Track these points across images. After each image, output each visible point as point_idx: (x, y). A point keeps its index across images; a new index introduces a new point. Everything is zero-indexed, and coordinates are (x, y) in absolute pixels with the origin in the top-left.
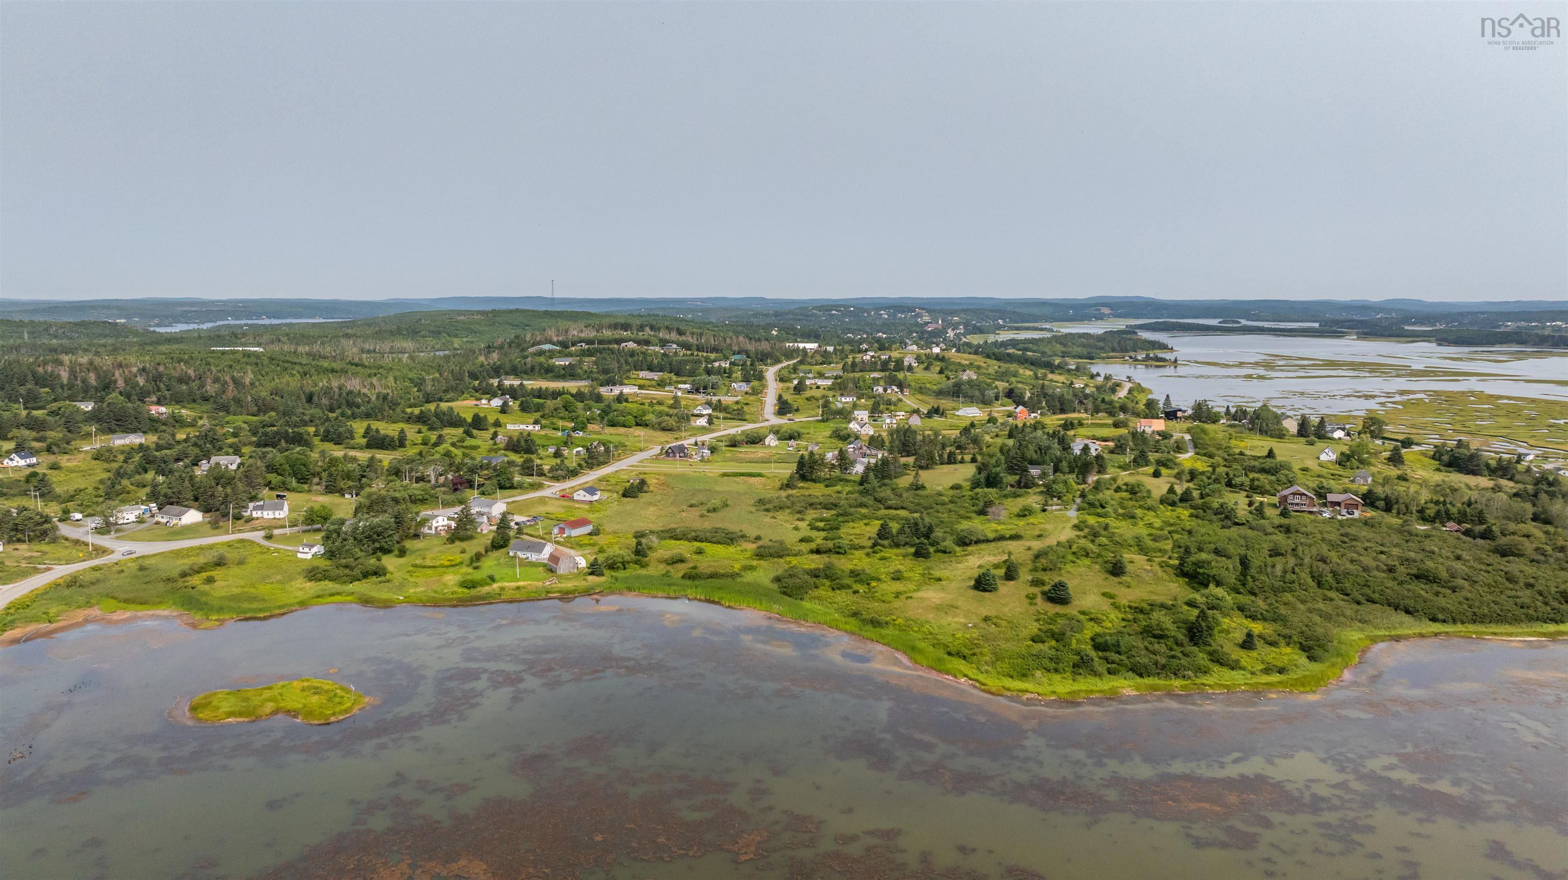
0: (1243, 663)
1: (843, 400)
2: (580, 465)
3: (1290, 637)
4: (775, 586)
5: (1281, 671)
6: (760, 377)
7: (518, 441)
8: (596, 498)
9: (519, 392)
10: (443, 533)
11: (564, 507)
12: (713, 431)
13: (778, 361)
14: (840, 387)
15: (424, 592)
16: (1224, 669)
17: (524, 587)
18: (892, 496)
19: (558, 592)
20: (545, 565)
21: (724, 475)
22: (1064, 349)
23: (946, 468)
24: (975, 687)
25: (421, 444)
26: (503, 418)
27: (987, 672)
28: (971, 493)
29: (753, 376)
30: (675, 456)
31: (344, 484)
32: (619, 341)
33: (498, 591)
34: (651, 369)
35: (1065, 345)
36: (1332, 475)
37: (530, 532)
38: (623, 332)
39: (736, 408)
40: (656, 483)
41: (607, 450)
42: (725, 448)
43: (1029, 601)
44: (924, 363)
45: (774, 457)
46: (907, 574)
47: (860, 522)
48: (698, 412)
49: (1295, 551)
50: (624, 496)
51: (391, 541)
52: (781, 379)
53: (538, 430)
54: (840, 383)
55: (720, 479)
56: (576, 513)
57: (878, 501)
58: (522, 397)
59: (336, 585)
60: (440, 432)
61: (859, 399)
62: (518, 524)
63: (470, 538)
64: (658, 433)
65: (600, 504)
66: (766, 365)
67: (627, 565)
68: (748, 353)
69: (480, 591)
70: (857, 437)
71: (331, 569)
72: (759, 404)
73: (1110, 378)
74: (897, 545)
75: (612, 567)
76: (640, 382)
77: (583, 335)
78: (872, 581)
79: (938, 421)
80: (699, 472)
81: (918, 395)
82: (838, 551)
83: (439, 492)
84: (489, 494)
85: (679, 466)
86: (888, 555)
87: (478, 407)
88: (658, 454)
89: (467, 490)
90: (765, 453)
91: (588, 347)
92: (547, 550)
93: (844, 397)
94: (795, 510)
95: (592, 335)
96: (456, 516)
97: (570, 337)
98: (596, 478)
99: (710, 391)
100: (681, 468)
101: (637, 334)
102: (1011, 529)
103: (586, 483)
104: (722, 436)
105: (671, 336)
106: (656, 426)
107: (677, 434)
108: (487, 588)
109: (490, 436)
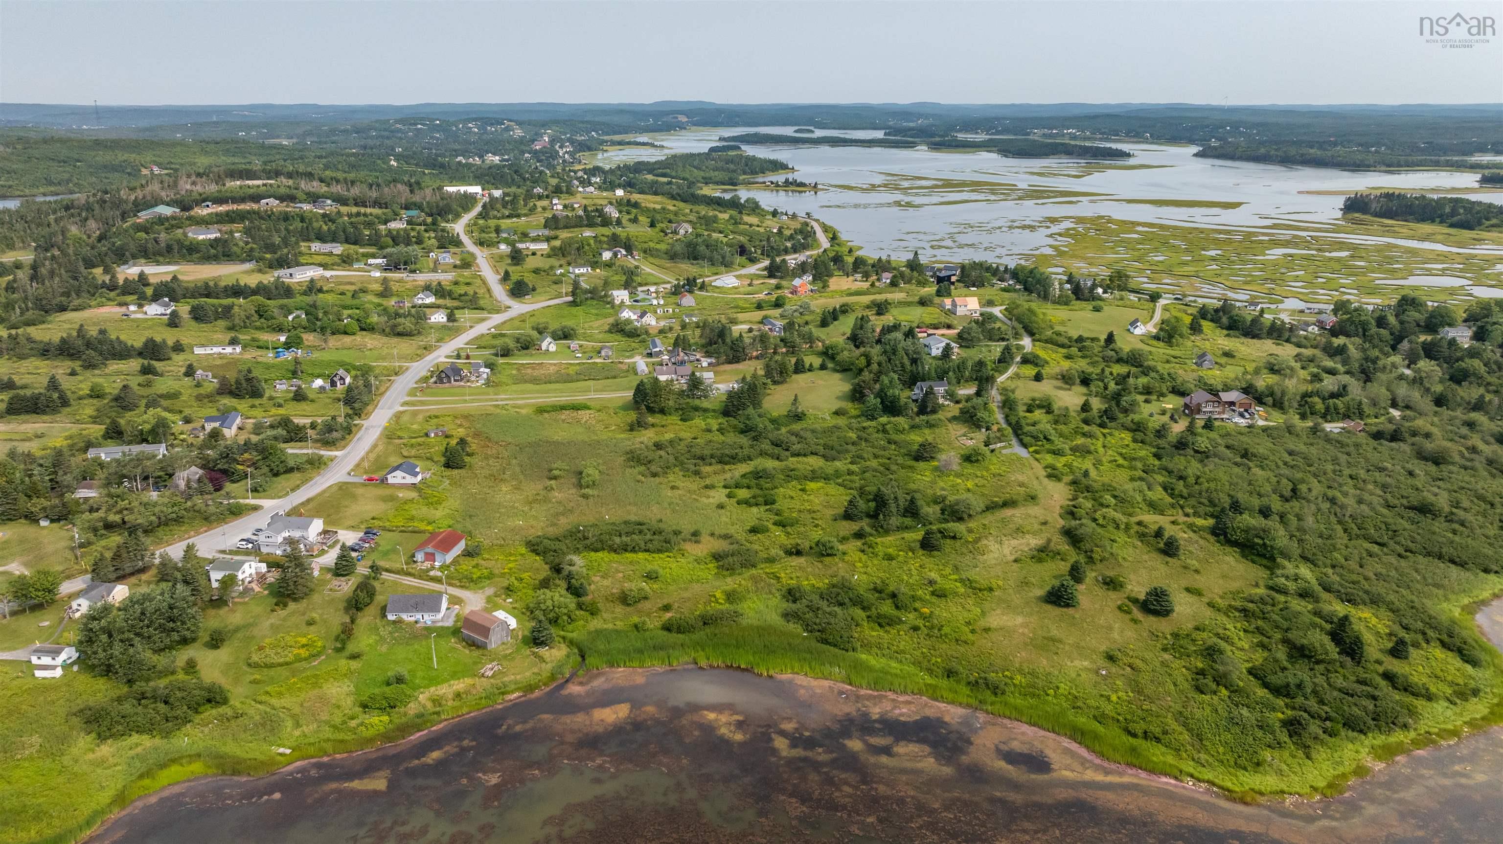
0: (1427, 686)
1: (577, 271)
2: (347, 415)
3: (1420, 631)
5: (1472, 693)
6: (458, 243)
7: (238, 382)
8: (419, 477)
9: (180, 292)
10: (257, 589)
11: (388, 501)
12: (460, 331)
13: (458, 216)
14: (563, 253)
15: (316, 730)
16: (1425, 702)
17: (467, 692)
19: (518, 690)
20: (455, 632)
21: (540, 410)
23: (805, 379)
24: (1217, 795)
25: (91, 397)
26: (182, 337)
27: (1207, 763)
28: (873, 424)
29: (449, 242)
30: (449, 381)
31: (33, 504)
32: (256, 198)
33: (430, 707)
34: (321, 238)
36: (1175, 358)
37: (382, 563)
38: (250, 182)
39: (462, 292)
40: (468, 435)
41: (367, 385)
42: (501, 360)
43: (1128, 616)
44: (628, 213)
45: (572, 371)
46: (948, 585)
47: (790, 485)
48: (420, 302)
49: (1294, 490)
50: (447, 466)
51: (194, 625)
52: (481, 243)
53: (241, 353)
54: (561, 248)
55: (540, 418)
56: (414, 512)
57: (776, 444)
58: (185, 297)
59: (158, 741)
60: (107, 371)
61: (593, 268)
62: (355, 550)
63: (308, 593)
64: (395, 340)
65: (429, 486)
66: (447, 221)
67: (573, 617)
68: (420, 207)
69: (405, 714)
70: (647, 333)
71: (127, 707)
72: (479, 281)
73: (794, 216)
74: (887, 532)
75: (554, 621)
76: (319, 259)
77: (199, 188)
78: (917, 605)
79: (705, 298)
80: (503, 407)
81: (651, 259)
82: (823, 551)
83: (198, 501)
84: (264, 491)
85: (467, 398)
86: (891, 550)
87: (134, 320)
88: (425, 379)
89: (229, 487)
90: (555, 365)
91: (222, 209)
92: (448, 609)
93: (576, 267)
94: (688, 470)
95: (212, 188)
96: (250, 546)
97: (183, 192)
98: (381, 434)
99: (413, 267)
100: (472, 401)
101: (271, 185)
102: (984, 486)
103: (375, 446)
104: (476, 338)
105: (315, 186)
106: (387, 330)
107: (420, 341)
108: (412, 705)
109: (183, 370)
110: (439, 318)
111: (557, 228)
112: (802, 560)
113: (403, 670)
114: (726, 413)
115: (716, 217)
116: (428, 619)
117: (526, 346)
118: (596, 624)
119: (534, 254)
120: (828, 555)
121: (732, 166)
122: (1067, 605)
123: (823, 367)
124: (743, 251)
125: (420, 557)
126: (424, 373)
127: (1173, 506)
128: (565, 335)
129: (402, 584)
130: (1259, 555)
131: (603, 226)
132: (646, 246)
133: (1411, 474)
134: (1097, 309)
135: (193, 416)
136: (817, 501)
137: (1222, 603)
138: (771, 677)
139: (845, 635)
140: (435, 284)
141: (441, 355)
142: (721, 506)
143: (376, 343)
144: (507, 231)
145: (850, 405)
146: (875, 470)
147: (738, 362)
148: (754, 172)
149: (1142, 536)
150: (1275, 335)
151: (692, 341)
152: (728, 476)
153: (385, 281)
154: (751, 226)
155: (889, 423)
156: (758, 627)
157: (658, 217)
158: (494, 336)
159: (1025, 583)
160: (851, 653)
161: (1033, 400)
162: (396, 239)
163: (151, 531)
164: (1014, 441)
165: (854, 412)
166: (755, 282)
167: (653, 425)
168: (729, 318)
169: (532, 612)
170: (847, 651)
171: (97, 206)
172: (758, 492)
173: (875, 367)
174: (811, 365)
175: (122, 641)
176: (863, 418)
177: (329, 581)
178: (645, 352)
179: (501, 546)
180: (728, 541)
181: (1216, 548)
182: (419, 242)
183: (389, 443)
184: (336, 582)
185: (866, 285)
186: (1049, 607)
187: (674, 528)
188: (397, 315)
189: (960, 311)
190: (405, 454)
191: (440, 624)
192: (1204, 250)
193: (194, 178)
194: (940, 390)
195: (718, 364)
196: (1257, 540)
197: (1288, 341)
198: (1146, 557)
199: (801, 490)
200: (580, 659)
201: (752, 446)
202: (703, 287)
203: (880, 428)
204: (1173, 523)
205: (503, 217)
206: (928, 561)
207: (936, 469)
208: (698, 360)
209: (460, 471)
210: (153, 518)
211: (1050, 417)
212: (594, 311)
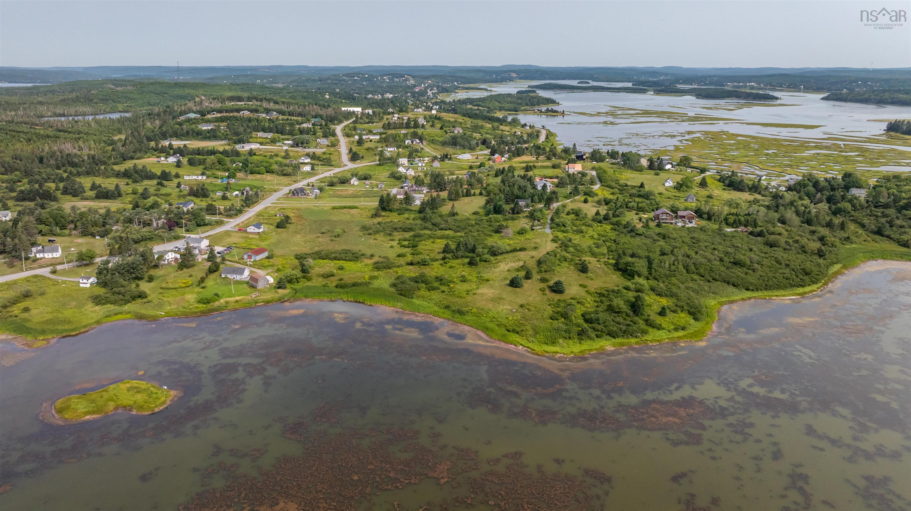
0: (663, 326)
1: (389, 149)
2: (242, 206)
3: (683, 307)
4: (393, 290)
5: (683, 329)
6: (334, 134)
7: (197, 190)
8: (261, 230)
9: (185, 152)
10: (173, 263)
11: (242, 238)
12: (315, 175)
13: (341, 122)
14: (385, 141)
15: (177, 308)
16: (655, 330)
17: (240, 301)
18: (442, 222)
19: (262, 302)
20: (247, 283)
21: (334, 208)
22: (500, 105)
23: (467, 199)
24: (528, 352)
25: (132, 193)
26: (180, 171)
27: (533, 341)
28: (486, 218)
29: (329, 134)
30: (298, 195)
31: (94, 230)
32: (238, 110)
33: (224, 304)
34: (264, 130)
35: (500, 103)
36: (675, 196)
37: (228, 258)
38: (238, 103)
39: (325, 158)
40: (293, 216)
41: (257, 194)
42: (327, 188)
43: (542, 292)
44: (432, 122)
45: (360, 193)
46: (469, 278)
47: (429, 240)
48: (302, 161)
49: (672, 251)
50: (277, 227)
51: (142, 272)
52: (346, 135)
53: (206, 180)
54: (384, 138)
55: (332, 211)
56: (253, 242)
57: (434, 225)
58: (188, 154)
59: (116, 307)
60: (142, 184)
61: (398, 148)
62: (220, 253)
63: (193, 266)
64: (282, 177)
65: (265, 234)
66: (334, 125)
67: (299, 280)
68: (321, 117)
69: (213, 305)
70: (406, 177)
71: (108, 295)
72: (337, 153)
73: (534, 127)
74: (457, 258)
75: (290, 282)
76: (260, 140)
77: (212, 105)
78: (450, 284)
79: (448, 164)
80: (318, 207)
81: (432, 145)
82: (424, 263)
83: (160, 232)
84: (192, 231)
85: (303, 202)
86: (454, 265)
87: (161, 164)
88: (287, 194)
89: (177, 229)
90: (353, 190)
91: (219, 115)
92: (247, 275)
93: (389, 147)
94: (386, 233)
95: (219, 105)
96: (177, 249)
97: (204, 107)
98: (255, 214)
99: (305, 145)
100: (304, 204)
101: (248, 104)
102: (518, 243)
103: (250, 218)
104: (322, 178)
105: (272, 105)
106: (279, 172)
107: (294, 178)
108: (217, 303)
109: (176, 185)
110: (307, 168)
111: (389, 129)
112: (411, 267)
113: (220, 294)
114: (420, 212)
115: (484, 126)
117: (344, 181)
118: (309, 284)
119: (371, 141)
120: (424, 265)
121: (520, 101)
122: (516, 287)
123: (480, 194)
124: (484, 142)
125: (246, 257)
126: (288, 192)
127: (604, 255)
128: (366, 178)
129: (233, 266)
130: (627, 274)
131: (413, 128)
132: (432, 138)
134: (655, 174)
135: (173, 203)
136: (435, 246)
137: (593, 291)
138: (370, 305)
139: (411, 293)
140: (313, 153)
141: (299, 185)
142: (392, 247)
143: (272, 178)
144: (362, 130)
145: (481, 210)
147: (441, 191)
148: (533, 105)
149: (576, 264)
150: (754, 190)
152: (404, 236)
153: (286, 151)
155: (494, 217)
156: (376, 288)
157: (446, 124)
158: (331, 178)
159: (505, 278)
161: (574, 210)
162: (301, 132)
163: (139, 242)
164: (548, 226)
165: (481, 213)
166: (480, 157)
167: (383, 216)
168: (451, 172)
170: (409, 298)
171: (162, 114)
172: (412, 242)
174: (474, 193)
175: (112, 274)
176: (484, 216)
177: (202, 263)
178: (400, 186)
179: (284, 256)
180: (385, 259)
182: (314, 134)
184: (205, 264)
185: (533, 159)
186: (507, 287)
187: (364, 253)
188: (287, 166)
190: (261, 221)
191: (242, 280)
192: (767, 150)
193: (211, 100)
194: (522, 203)
195: (429, 191)
196: (629, 268)
199: (432, 242)
200: (294, 295)
201: (422, 225)
202: (450, 159)
203: (489, 220)
204: (598, 261)
205: (365, 123)
206: (467, 269)
207: (502, 236)
208: (424, 190)
209: (282, 229)
210: (140, 237)
211: (576, 217)
212: (387, 168)
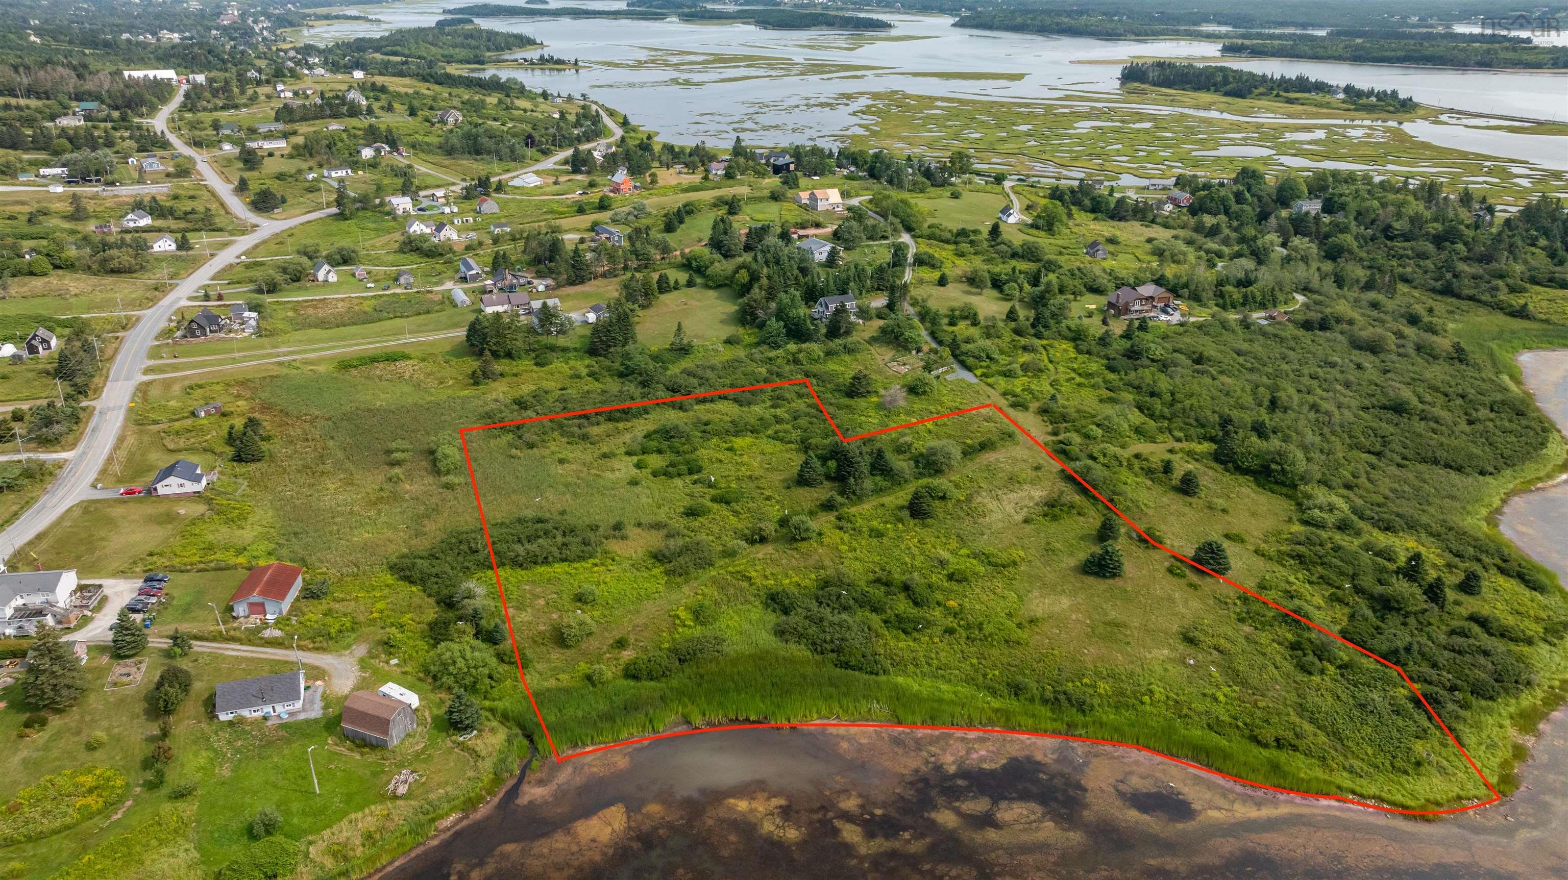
1: (333, 174)
4: (801, 650)
8: (204, 482)
11: (166, 524)
12: (196, 263)
20: (330, 726)
21: (345, 365)
28: (779, 353)
30: (202, 332)
37: (186, 627)
39: (189, 209)
40: (252, 411)
41: (88, 349)
42: (269, 299)
43: (1183, 582)
44: (377, 99)
45: (367, 306)
48: (132, 224)
50: (238, 458)
52: (197, 144)
54: (306, 146)
55: (347, 377)
56: (210, 537)
61: (355, 170)
62: (138, 611)
64: (109, 280)
65: (220, 494)
66: (141, 116)
68: (97, 97)
70: (451, 250)
72: (207, 193)
73: (570, 98)
74: (860, 499)
75: (472, 688)
78: (939, 596)
79: (507, 202)
80: (289, 364)
81: (422, 155)
85: (236, 355)
86: (875, 523)
88: (167, 333)
90: (343, 300)
92: (307, 688)
93: (332, 168)
94: (573, 436)
98: (126, 420)
99: (110, 178)
100: (244, 359)
103: (121, 439)
106: (94, 267)
107: (147, 279)
110: (164, 245)
111: (292, 121)
112: (771, 550)
114: (593, 352)
115: (483, 101)
116: (282, 710)
117: (297, 277)
118: (531, 682)
119: (271, 155)
120: (803, 539)
123: (690, 284)
124: (530, 141)
125: (241, 609)
126: (163, 324)
127: (1161, 430)
128: (344, 259)
129: (226, 657)
130: (1276, 483)
131: (351, 116)
132: (410, 139)
133: (1359, 367)
134: (955, 196)
136: (755, 464)
137: (1272, 550)
138: (796, 729)
139: (868, 652)
140: (147, 199)
141: (182, 298)
142: (634, 483)
143: (82, 285)
144: (230, 125)
145: (741, 331)
146: (808, 414)
147: (582, 282)
149: (1149, 472)
150: (1139, 216)
151: (513, 258)
152: (627, 437)
154: (525, 111)
155: (800, 351)
156: (750, 656)
157: (416, 103)
158: (248, 266)
159: (1049, 550)
160: (883, 678)
161: (953, 310)
164: (956, 366)
165: (748, 339)
166: (563, 179)
167: (502, 375)
168: (550, 227)
169: (435, 678)
170: (877, 674)
172: (674, 457)
173: (764, 281)
174: (676, 282)
176: (766, 347)
177: (108, 669)
178: (458, 276)
179: (356, 576)
180: (664, 532)
181: (1227, 478)
182: (109, 144)
183: (141, 432)
184: (119, 669)
185: (696, 178)
186: (1090, 580)
187: (587, 521)
188: (106, 246)
189: (822, 206)
190: (172, 446)
191: (302, 716)
194: (849, 305)
195: (559, 286)
196: (1274, 466)
197: (1153, 221)
198: (1165, 499)
199: (727, 449)
200: (526, 742)
201: (644, 396)
202: (499, 188)
203: (790, 357)
205: (216, 109)
206: (927, 535)
207: (880, 407)
208: (529, 283)
209: (259, 465)
212: (372, 226)
